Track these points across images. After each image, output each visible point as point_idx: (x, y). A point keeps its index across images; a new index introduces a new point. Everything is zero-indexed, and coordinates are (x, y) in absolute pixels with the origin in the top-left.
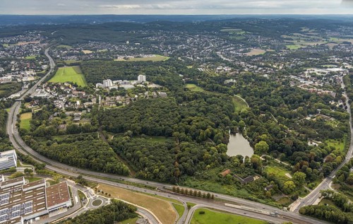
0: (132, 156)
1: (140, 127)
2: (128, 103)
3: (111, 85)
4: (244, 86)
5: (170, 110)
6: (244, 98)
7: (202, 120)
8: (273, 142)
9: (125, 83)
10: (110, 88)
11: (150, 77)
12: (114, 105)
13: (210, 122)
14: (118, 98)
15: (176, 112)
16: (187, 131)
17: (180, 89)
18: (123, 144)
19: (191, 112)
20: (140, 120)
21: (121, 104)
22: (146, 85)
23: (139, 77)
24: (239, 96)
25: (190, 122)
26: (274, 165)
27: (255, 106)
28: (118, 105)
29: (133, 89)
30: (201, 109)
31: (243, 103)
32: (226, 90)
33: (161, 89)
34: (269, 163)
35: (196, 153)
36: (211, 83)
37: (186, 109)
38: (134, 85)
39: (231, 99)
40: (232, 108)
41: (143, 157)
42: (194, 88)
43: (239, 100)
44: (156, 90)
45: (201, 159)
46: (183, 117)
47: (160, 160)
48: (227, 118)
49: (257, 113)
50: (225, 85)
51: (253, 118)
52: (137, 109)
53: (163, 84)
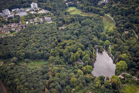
0: (12, 84)
1: (24, 53)
2: (19, 30)
3: (10, 14)
4: (113, 6)
5: (50, 35)
6: (112, 16)
7: (74, 43)
8: (132, 61)
9: (21, 11)
10: (9, 16)
11: (41, 3)
12: (9, 32)
13: (80, 44)
14: (13, 25)
15: (55, 37)
16: (61, 55)
17: (62, 13)
18: (6, 71)
19: (67, 36)
20: (25, 46)
21: (14, 31)
22: (37, 11)
23: (32, 5)
24: (108, 15)
25: (64, 46)
26: (131, 83)
27: (120, 25)
28: (12, 32)
29: (26, 17)
30: (75, 32)
31: (111, 22)
32: (99, 11)
33: (48, 14)
34: (127, 82)
35: (64, 78)
36: (88, 5)
37: (63, 33)
38: (28, 12)
39: (101, 20)
40: (101, 29)
41: (19, 85)
42: (74, 11)
43: (108, 19)
44: (43, 15)
45: (68, 83)
46: (59, 41)
47: (33, 87)
48: (95, 39)
49: (121, 31)
50: (98, 6)
51: (117, 37)
52: (24, 36)
53: (50, 9)
